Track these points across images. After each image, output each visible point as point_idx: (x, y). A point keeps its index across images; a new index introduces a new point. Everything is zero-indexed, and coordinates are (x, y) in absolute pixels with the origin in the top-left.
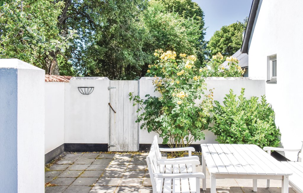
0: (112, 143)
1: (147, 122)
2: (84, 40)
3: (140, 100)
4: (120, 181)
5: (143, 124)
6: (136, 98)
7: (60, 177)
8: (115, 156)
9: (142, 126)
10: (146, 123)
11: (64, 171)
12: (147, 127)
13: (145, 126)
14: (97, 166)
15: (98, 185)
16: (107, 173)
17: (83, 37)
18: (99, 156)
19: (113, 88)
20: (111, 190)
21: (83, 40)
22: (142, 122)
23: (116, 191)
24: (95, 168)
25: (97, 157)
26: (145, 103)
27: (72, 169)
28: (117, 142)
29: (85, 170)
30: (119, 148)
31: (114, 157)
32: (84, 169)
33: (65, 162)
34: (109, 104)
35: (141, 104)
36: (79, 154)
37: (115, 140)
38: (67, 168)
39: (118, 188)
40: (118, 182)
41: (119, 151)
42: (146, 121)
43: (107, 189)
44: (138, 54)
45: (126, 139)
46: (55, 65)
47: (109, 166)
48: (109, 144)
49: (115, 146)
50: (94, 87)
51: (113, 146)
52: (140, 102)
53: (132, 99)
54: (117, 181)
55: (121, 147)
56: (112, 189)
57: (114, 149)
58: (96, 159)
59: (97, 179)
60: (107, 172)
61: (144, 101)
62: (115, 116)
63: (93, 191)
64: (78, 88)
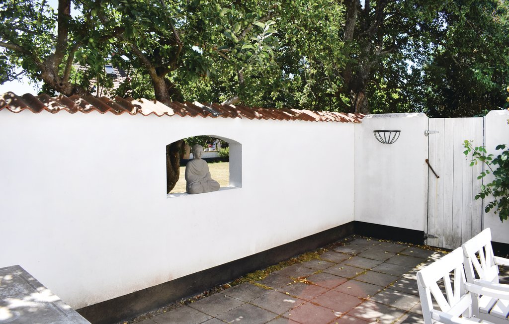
0: (432, 232)
1: (500, 200)
2: (417, 60)
3: (487, 155)
4: (416, 303)
5: (492, 202)
6: (478, 151)
7: (326, 272)
8: (432, 255)
9: (488, 206)
10: (499, 202)
11: (337, 264)
12: (498, 210)
13: (495, 208)
14: (393, 266)
15: (374, 300)
16: (402, 283)
17: (415, 55)
18: (404, 250)
19: (435, 132)
20: (391, 315)
21: (415, 59)
22: (489, 199)
23: (400, 321)
24: (388, 269)
25: (400, 252)
26: (495, 162)
27: (351, 263)
28: (440, 231)
29: (368, 270)
30: (444, 243)
31: (429, 257)
32: (369, 268)
33: (346, 251)
34: (427, 161)
35: (487, 163)
36: (375, 242)
37: (437, 227)
38: (345, 260)
39: (406, 316)
40: (411, 304)
41: (444, 246)
42: (498, 198)
43: (385, 313)
44: (503, 71)
45: (458, 227)
46: (362, 100)
47: (412, 272)
48: (426, 232)
49: (436, 237)
50: (400, 131)
51: (433, 237)
52: (486, 160)
53: (470, 153)
54: (412, 302)
55: (447, 240)
56: (394, 316)
57: (435, 241)
58: (396, 254)
59: (379, 290)
60: (402, 281)
61: (493, 158)
62: (437, 182)
63: (359, 309)
64: (375, 131)
